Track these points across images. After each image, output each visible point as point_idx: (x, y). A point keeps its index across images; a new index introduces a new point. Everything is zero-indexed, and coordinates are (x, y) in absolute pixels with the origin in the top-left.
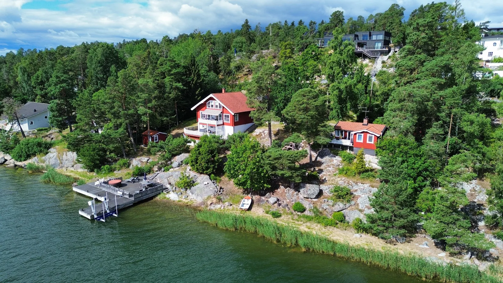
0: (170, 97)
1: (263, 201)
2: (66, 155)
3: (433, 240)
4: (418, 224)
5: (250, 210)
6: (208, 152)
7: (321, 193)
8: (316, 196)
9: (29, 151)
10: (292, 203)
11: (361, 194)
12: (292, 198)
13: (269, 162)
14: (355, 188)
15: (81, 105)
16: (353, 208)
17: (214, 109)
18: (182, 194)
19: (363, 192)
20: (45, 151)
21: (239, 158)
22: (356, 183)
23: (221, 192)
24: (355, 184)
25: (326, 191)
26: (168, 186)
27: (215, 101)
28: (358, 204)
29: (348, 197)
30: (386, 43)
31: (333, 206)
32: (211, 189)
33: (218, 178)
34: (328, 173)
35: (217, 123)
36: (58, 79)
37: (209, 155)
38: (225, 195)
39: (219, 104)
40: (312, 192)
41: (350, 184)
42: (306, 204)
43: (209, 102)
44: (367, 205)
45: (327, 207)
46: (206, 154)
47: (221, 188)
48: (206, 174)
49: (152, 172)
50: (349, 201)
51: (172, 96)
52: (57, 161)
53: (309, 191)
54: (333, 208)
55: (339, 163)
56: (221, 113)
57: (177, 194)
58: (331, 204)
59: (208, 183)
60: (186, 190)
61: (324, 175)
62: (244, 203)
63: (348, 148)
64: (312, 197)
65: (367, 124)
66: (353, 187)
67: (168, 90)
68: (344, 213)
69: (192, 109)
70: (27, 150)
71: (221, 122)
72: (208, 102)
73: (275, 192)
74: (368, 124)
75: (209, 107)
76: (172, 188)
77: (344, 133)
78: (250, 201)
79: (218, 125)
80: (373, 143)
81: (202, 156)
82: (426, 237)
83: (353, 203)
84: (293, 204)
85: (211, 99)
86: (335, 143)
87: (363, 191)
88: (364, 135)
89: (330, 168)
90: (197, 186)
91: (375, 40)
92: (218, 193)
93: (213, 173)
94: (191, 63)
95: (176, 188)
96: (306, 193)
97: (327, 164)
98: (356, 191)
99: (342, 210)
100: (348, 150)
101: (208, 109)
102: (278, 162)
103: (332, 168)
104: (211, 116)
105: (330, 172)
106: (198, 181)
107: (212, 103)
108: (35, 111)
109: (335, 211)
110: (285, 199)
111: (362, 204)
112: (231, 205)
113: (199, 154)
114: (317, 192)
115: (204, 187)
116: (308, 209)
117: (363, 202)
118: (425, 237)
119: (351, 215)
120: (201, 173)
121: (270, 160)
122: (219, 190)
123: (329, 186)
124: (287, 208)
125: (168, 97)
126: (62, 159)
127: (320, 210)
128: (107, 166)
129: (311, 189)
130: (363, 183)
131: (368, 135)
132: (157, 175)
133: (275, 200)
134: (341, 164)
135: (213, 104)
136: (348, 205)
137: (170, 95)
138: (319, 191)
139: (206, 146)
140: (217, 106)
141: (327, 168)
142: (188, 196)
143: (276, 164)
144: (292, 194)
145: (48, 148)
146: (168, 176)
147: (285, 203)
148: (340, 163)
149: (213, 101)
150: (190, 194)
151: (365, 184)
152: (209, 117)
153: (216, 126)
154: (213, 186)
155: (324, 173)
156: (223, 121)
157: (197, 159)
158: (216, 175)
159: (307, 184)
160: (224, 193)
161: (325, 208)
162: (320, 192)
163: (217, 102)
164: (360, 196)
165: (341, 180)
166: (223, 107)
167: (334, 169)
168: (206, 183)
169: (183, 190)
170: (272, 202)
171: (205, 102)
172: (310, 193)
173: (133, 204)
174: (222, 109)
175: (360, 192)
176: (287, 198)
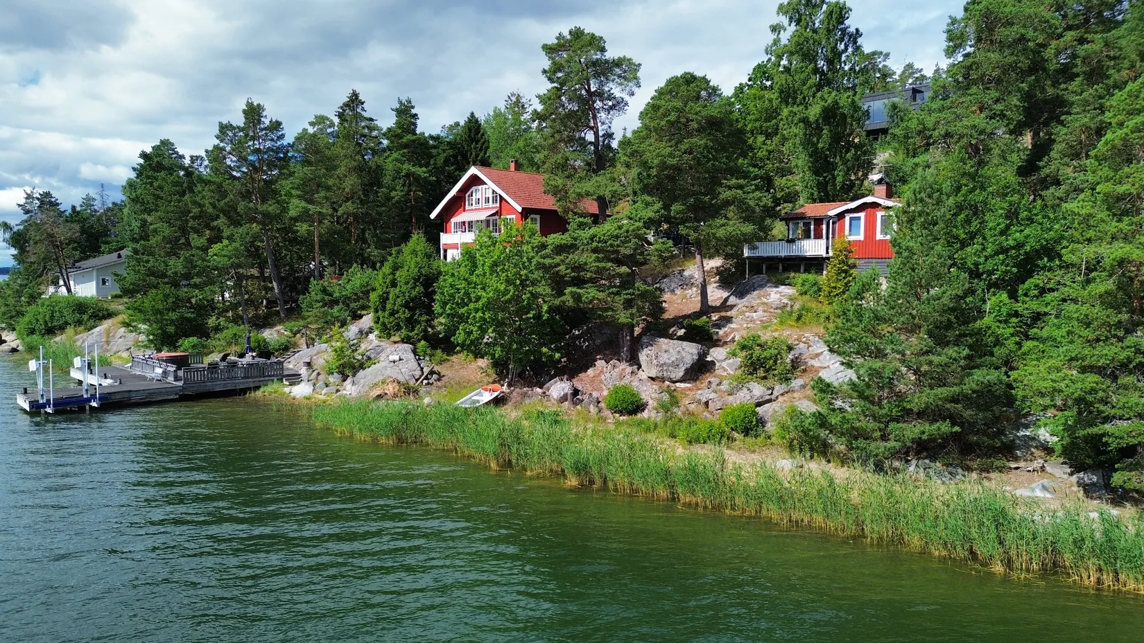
0: (393, 198)
3: (1074, 478)
4: (1021, 433)
7: (702, 365)
8: (687, 371)
9: (52, 317)
11: (831, 362)
14: (817, 348)
17: (482, 209)
18: (327, 385)
20: (91, 322)
24: (817, 339)
25: (724, 364)
26: (303, 370)
27: (484, 187)
31: (731, 393)
32: (403, 370)
39: (493, 191)
40: (673, 359)
41: (804, 342)
43: (472, 192)
45: (712, 395)
48: (407, 341)
50: (785, 380)
51: (397, 195)
52: (101, 339)
53: (666, 355)
54: (731, 399)
55: (786, 301)
56: (496, 213)
57: (316, 385)
58: (728, 389)
59: (402, 359)
60: (344, 380)
61: (733, 330)
63: (825, 265)
64: (673, 376)
66: (809, 346)
67: (387, 180)
68: (766, 412)
69: (433, 216)
70: (47, 318)
72: (470, 192)
75: (472, 204)
76: (310, 376)
77: (812, 227)
82: (1048, 469)
85: (475, 181)
86: (783, 254)
88: (866, 217)
89: (754, 314)
90: (374, 368)
92: (420, 381)
95: (318, 374)
97: (747, 304)
99: (759, 405)
100: (825, 271)
101: (469, 208)
102: (567, 261)
103: (760, 313)
104: (473, 226)
107: (477, 192)
108: (119, 256)
109: (734, 405)
115: (388, 368)
116: (652, 404)
118: (1043, 468)
122: (425, 375)
125: (389, 198)
128: (194, 339)
129: (671, 350)
131: (879, 214)
134: (790, 303)
135: (479, 196)
136: (779, 389)
137: (393, 193)
138: (696, 357)
140: (487, 200)
141: (747, 314)
142: (338, 391)
143: (562, 268)
145: (102, 319)
148: (790, 299)
149: (480, 187)
150: (351, 386)
152: (469, 229)
154: (412, 364)
155: (733, 326)
159: (660, 337)
160: (439, 383)
162: (698, 360)
163: (490, 187)
164: (825, 367)
166: (501, 197)
167: (766, 314)
168: (397, 358)
169: (334, 379)
170: (555, 397)
171: (460, 191)
172: (667, 361)
173: (178, 396)
174: (498, 205)
175: (828, 358)
176: (604, 387)
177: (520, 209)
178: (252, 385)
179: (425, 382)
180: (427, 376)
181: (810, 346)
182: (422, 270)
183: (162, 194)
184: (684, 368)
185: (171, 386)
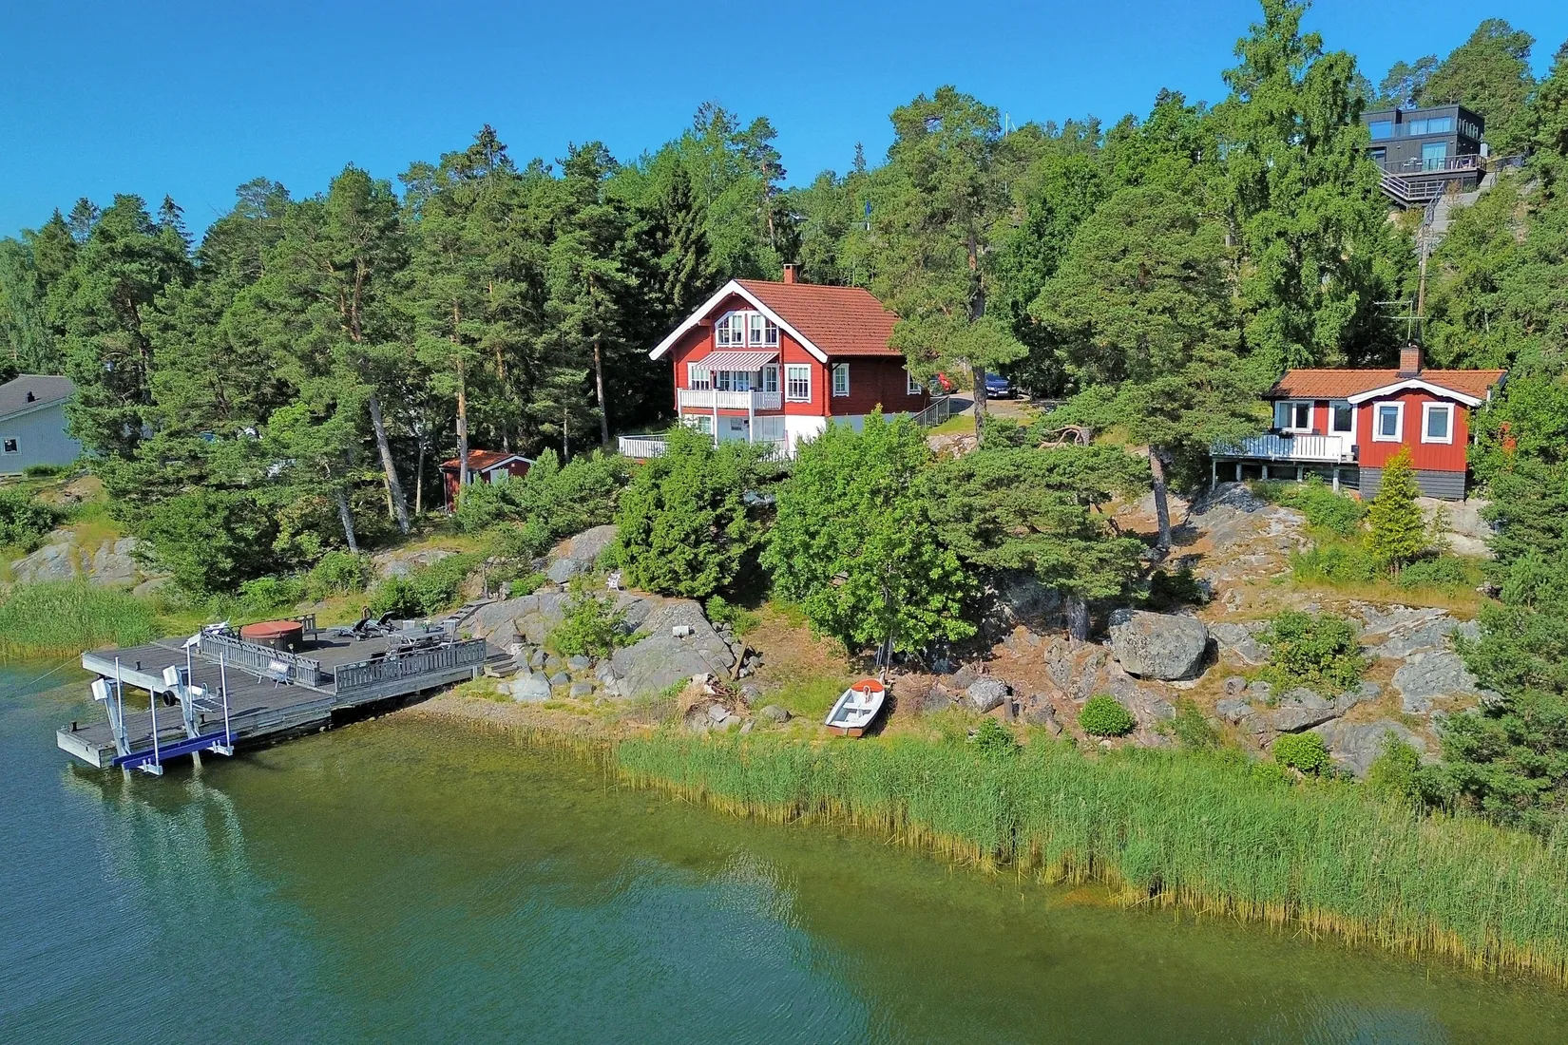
1: (942, 698)
2: (111, 551)
5: (878, 734)
6: (697, 496)
7: (1209, 654)
8: (1190, 667)
10: (1076, 702)
11: (1408, 652)
12: (1075, 682)
13: (966, 500)
14: (1378, 627)
15: (174, 328)
16: (1371, 710)
17: (747, 349)
18: (569, 678)
19: (1415, 643)
20: (30, 536)
21: (828, 500)
22: (1383, 609)
23: (751, 667)
24: (1373, 611)
25: (1236, 648)
26: (514, 649)
27: (751, 313)
28: (1394, 696)
29: (1342, 665)
30: (1467, 146)
31: (1271, 704)
32: (703, 652)
33: (740, 611)
34: (1245, 578)
35: (755, 401)
36: (108, 245)
37: (701, 509)
38: (765, 679)
39: (768, 322)
40: (1172, 650)
41: (1353, 611)
42: (1140, 705)
43: (727, 320)
44: (1440, 696)
45: (1245, 710)
46: (686, 503)
47: (748, 654)
48: (690, 594)
49: (458, 600)
50: (1349, 682)
52: (67, 572)
53: (1158, 645)
54: (1275, 714)
55: (1295, 537)
56: (775, 360)
57: (548, 679)
58: (1264, 696)
59: (691, 632)
60: (593, 667)
62: (848, 705)
63: (1336, 472)
64: (1169, 673)
65: (1415, 369)
66: (1365, 624)
68: (1330, 735)
69: (655, 354)
71: (771, 400)
72: (722, 320)
73: (995, 657)
74: (1419, 370)
75: (727, 340)
76: (530, 658)
77: (1311, 410)
78: (878, 698)
79: (758, 413)
80: (1449, 439)
81: (671, 515)
83: (1368, 687)
84: (1079, 706)
85: (734, 302)
87: (1416, 637)
88: (1407, 408)
89: (1253, 558)
90: (642, 644)
91: (1421, 137)
92: (734, 670)
93: (720, 590)
94: (673, 200)
95: (546, 655)
96: (1141, 652)
98: (1383, 640)
99: (1316, 724)
100: (1335, 480)
101: (721, 349)
102: (1009, 501)
103: (1261, 555)
104: (731, 376)
105: (1253, 570)
106: (650, 624)
107: (737, 320)
108: (31, 398)
109: (1283, 727)
110: (1044, 688)
111: (1413, 692)
112: (789, 717)
113: (660, 504)
114: (1195, 649)
115: (671, 647)
116: (1147, 720)
117: (1421, 682)
119: (1360, 742)
120: (666, 593)
121: (965, 494)
122: (739, 659)
123: (1249, 624)
124: (1049, 725)
126: (90, 566)
127: (1212, 722)
128: (268, 581)
129: (1166, 634)
130: (1414, 603)
131: (1427, 405)
132: (473, 613)
133: (998, 690)
134: (1302, 540)
135: (740, 325)
136: (1345, 698)
138: (1200, 648)
139: (689, 470)
140: (756, 336)
141: (1242, 557)
142: (594, 688)
143: (998, 513)
144: (1078, 664)
145: (45, 528)
146: (519, 612)
147: (1043, 702)
148: (1301, 534)
149: (743, 313)
150: (609, 680)
151: (1424, 610)
152: (722, 381)
153: (751, 413)
154: (715, 642)
155: (1225, 577)
156: (783, 395)
157: (648, 531)
158: (731, 600)
160: (764, 672)
161: (1232, 715)
162: (1205, 649)
163: (758, 315)
164: (1403, 661)
165: (1308, 598)
166: (783, 332)
167: (1271, 558)
168: (685, 630)
169: (576, 664)
170: (980, 703)
171: (707, 317)
172: (1162, 651)
173: (330, 714)
174: (777, 345)
175: (1400, 645)
176: (1051, 684)
177: (824, 359)
178: (440, 682)
179: (743, 672)
180: (742, 662)
181: (1367, 623)
182: (707, 480)
183: (172, 320)
184: (1186, 661)
185: (310, 697)
